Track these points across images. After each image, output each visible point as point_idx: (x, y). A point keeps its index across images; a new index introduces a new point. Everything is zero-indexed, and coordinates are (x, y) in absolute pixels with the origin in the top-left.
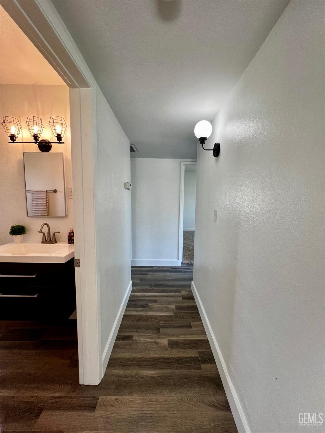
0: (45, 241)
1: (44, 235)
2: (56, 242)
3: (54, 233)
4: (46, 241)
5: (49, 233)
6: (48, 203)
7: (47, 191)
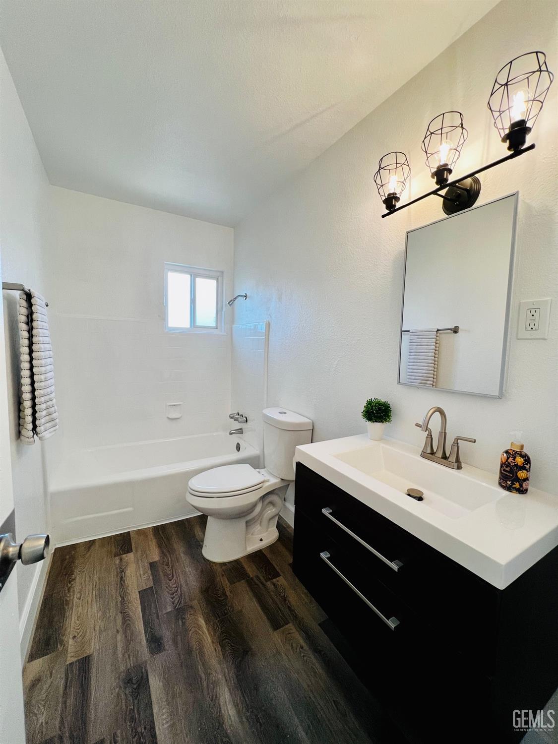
0: (430, 454)
1: (430, 437)
2: (459, 467)
3: (457, 439)
4: (433, 453)
5: (444, 435)
6: (437, 356)
7: (438, 330)
